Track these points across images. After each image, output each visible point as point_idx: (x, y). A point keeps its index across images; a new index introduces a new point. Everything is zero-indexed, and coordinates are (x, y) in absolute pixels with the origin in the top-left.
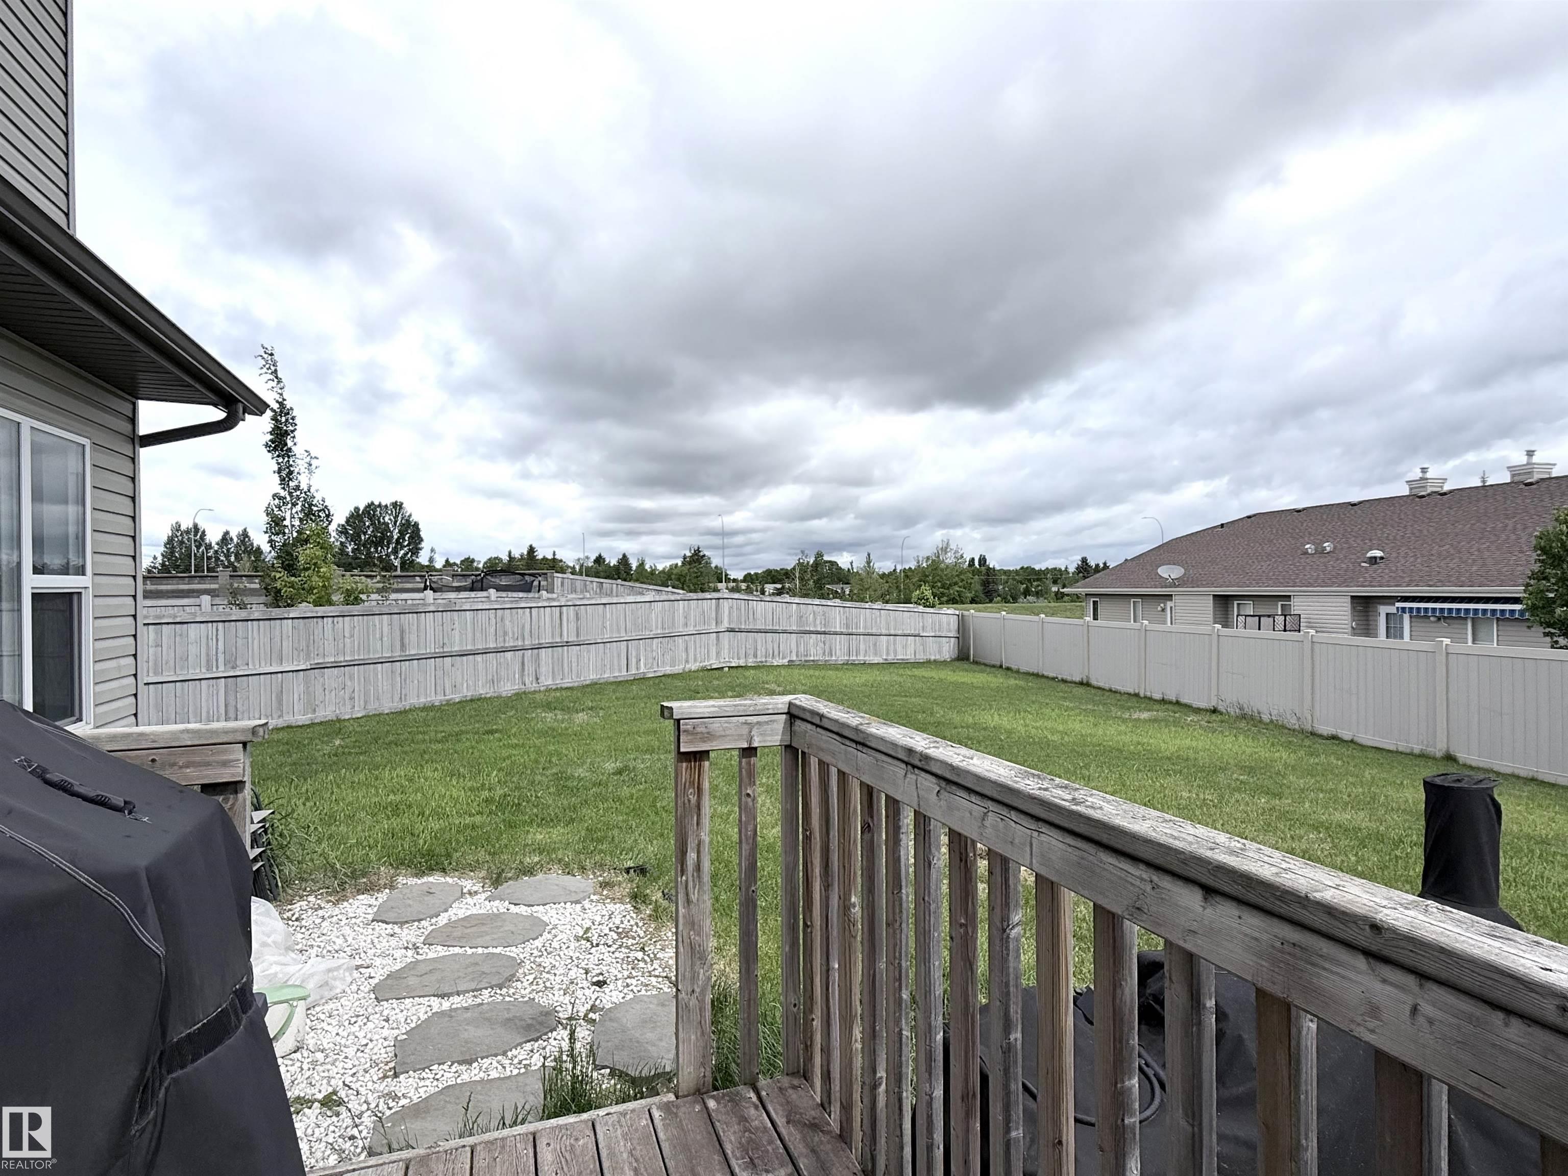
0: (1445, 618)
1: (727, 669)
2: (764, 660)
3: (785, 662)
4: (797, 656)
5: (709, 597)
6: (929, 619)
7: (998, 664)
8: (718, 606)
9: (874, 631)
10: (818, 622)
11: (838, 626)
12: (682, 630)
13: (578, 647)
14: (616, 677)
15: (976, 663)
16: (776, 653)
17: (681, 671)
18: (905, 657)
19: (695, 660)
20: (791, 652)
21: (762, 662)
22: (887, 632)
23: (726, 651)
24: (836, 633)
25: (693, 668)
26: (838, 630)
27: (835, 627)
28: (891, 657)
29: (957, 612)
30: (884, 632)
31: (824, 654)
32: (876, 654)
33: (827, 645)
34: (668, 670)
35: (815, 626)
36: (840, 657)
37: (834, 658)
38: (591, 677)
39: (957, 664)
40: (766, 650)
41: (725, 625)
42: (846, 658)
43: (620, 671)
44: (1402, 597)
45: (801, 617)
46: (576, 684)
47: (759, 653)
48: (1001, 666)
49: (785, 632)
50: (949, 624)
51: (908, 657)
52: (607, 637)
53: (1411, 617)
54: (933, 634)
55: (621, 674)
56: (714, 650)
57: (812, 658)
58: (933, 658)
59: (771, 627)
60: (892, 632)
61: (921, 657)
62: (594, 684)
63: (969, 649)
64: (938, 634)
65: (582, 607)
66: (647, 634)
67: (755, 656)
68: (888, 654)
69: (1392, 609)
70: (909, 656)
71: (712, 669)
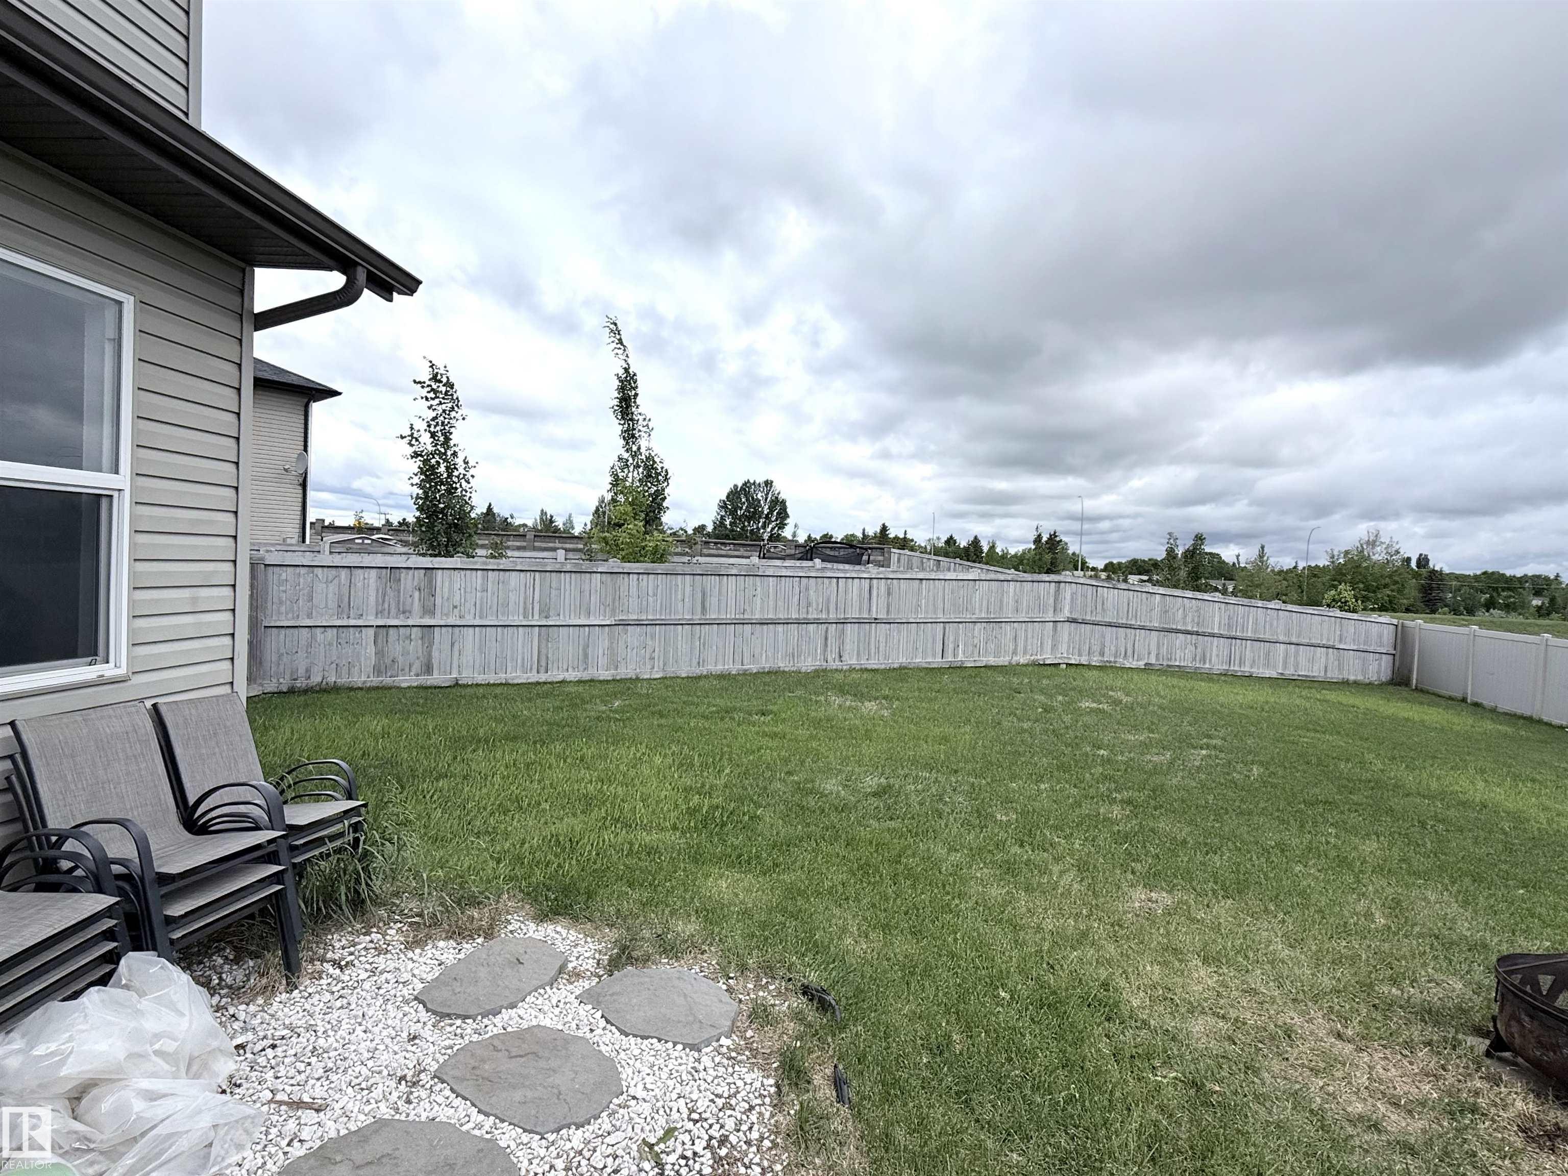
1: (1064, 666)
2: (1112, 660)
3: (1141, 664)
4: (1157, 659)
5: (1047, 579)
6: (1350, 627)
7: (1459, 695)
8: (1058, 590)
10: (1189, 619)
11: (1216, 626)
13: (888, 626)
14: (929, 663)
15: (1421, 691)
16: (1130, 652)
17: (1006, 664)
19: (1025, 653)
20: (1149, 653)
21: (1110, 662)
22: (1286, 640)
23: (1065, 646)
25: (1022, 661)
26: (1216, 631)
27: (1213, 628)
28: (1289, 672)
29: (1395, 621)
30: (1282, 638)
31: (1194, 659)
32: (1267, 665)
33: (1199, 650)
34: (992, 661)
35: (1184, 623)
36: (1218, 666)
37: (1207, 666)
38: (900, 661)
39: (1391, 688)
40: (1116, 646)
41: (1066, 613)
42: (1225, 667)
43: (934, 656)
45: (1166, 612)
46: (883, 667)
47: (1107, 650)
48: (1464, 700)
49: (1142, 628)
50: (1380, 636)
52: (921, 616)
54: (1355, 648)
55: (936, 661)
56: (1050, 643)
57: (1177, 664)
58: (1352, 678)
59: (1124, 621)
60: (1294, 640)
61: (1334, 675)
63: (1410, 671)
66: (968, 617)
67: (1102, 654)
71: (1045, 665)
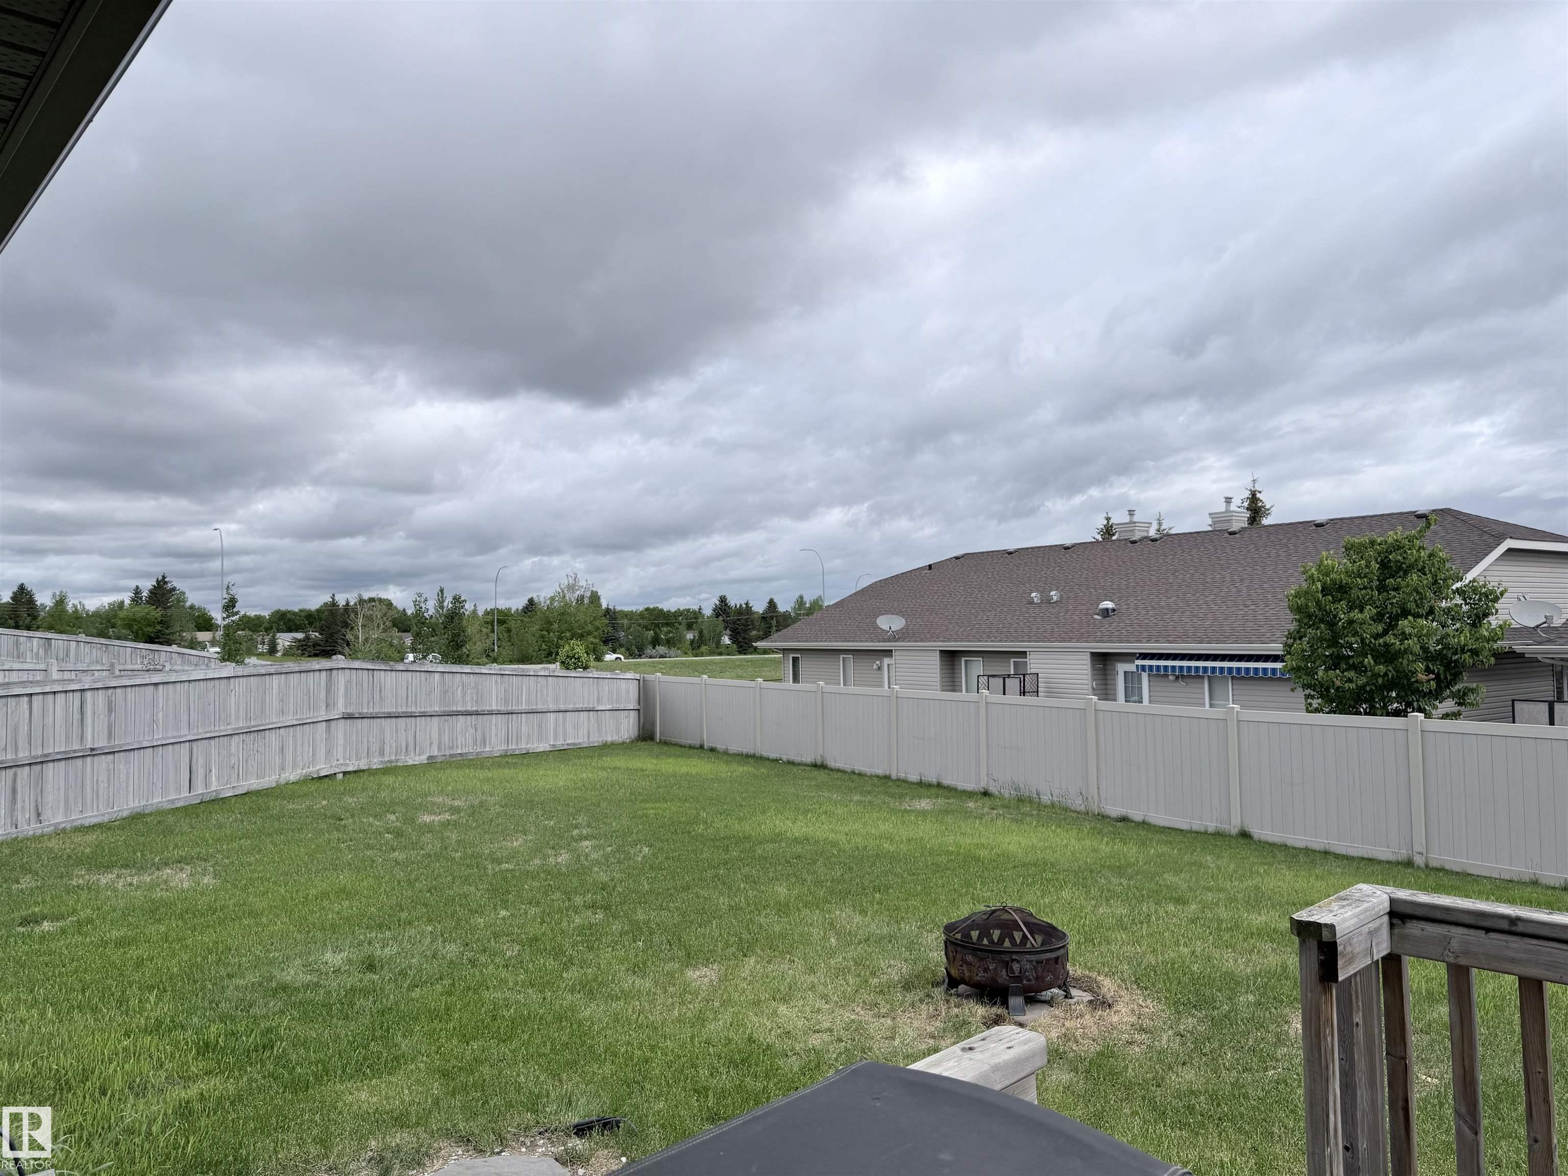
0: (1183, 676)
1: (340, 776)
2: (393, 758)
3: (423, 759)
4: (439, 749)
5: (317, 667)
6: (605, 686)
7: (697, 743)
8: (329, 680)
9: (540, 707)
10: (468, 698)
11: (494, 702)
12: (274, 720)
13: (111, 757)
14: (173, 801)
15: (665, 743)
16: (411, 747)
17: (274, 785)
18: (576, 741)
19: (295, 766)
20: (431, 744)
21: (391, 762)
22: (555, 708)
23: (340, 749)
24: (491, 713)
25: (293, 778)
26: (494, 708)
27: (490, 705)
28: (560, 743)
29: (637, 676)
30: (552, 707)
31: (475, 743)
32: (540, 739)
33: (479, 731)
34: (254, 783)
35: (464, 703)
36: (496, 746)
37: (487, 749)
38: (131, 805)
39: (641, 744)
40: (396, 741)
41: (341, 708)
42: (504, 747)
43: (178, 789)
44: (1141, 654)
45: (446, 692)
46: (106, 819)
47: (387, 748)
48: (701, 747)
49: (424, 715)
50: (628, 692)
51: (581, 741)
52: (159, 737)
53: (1149, 675)
54: (610, 707)
55: (181, 796)
56: (323, 749)
57: (459, 752)
58: (609, 739)
59: (404, 710)
60: (562, 707)
61: (596, 739)
62: (136, 817)
63: (653, 724)
64: (616, 706)
65: (118, 691)
66: (224, 729)
67: (382, 753)
68: (556, 738)
69: (1131, 667)
70: (582, 739)
71: (320, 778)
